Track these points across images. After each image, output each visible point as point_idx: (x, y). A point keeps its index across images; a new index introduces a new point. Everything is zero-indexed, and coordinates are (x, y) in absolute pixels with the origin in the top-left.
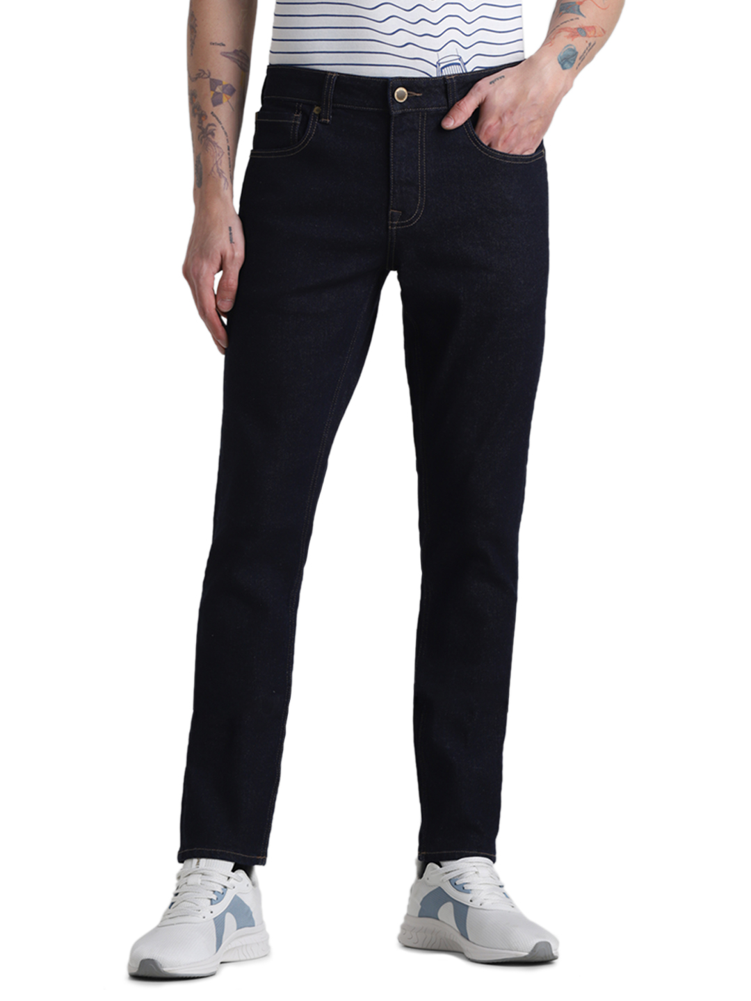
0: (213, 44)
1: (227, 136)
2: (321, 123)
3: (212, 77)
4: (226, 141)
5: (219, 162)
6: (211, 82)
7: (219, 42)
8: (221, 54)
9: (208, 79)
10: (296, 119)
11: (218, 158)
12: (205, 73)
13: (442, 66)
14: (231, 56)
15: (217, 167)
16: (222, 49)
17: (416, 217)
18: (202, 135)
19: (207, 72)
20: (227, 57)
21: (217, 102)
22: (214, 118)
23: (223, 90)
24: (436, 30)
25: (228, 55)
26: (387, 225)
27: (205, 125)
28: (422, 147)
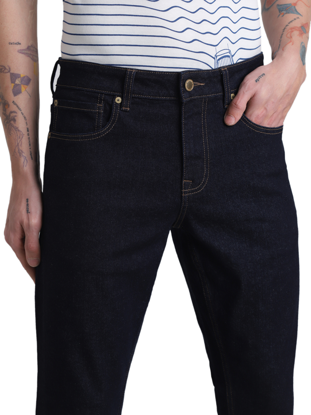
0: (12, 44)
1: (26, 120)
2: (122, 110)
3: (12, 72)
4: (25, 124)
5: (20, 144)
6: (11, 76)
7: (16, 42)
8: (18, 51)
9: (9, 74)
10: (99, 108)
11: (19, 141)
12: (5, 69)
13: (218, 58)
14: (26, 52)
15: (18, 148)
16: (18, 47)
17: (203, 184)
18: (6, 121)
19: (7, 68)
20: (23, 53)
21: (17, 92)
22: (15, 106)
23: (21, 81)
24: (214, 29)
25: (23, 51)
26: (182, 193)
27: (8, 112)
28: (204, 127)
